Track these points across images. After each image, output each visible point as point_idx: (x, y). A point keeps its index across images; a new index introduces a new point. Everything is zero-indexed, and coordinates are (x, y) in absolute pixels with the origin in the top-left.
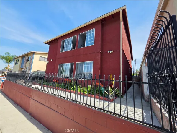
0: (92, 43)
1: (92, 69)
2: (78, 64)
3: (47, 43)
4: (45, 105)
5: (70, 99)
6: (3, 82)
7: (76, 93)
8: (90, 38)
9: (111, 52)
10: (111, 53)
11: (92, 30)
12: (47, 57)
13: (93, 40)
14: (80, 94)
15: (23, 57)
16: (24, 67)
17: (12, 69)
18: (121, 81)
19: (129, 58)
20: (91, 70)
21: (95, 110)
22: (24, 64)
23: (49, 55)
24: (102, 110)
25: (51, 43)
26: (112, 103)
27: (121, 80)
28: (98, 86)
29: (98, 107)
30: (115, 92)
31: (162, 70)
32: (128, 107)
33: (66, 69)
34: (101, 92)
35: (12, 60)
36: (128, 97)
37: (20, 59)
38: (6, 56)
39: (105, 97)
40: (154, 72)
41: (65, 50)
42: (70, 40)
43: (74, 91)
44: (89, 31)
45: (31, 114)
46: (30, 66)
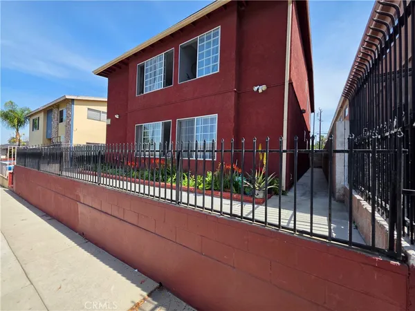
0: (214, 66)
1: (215, 133)
2: (180, 123)
3: (102, 74)
4: (111, 215)
5: (165, 199)
6: (12, 171)
7: (179, 189)
8: (208, 53)
9: (262, 88)
10: (260, 91)
11: (212, 32)
12: (105, 109)
13: (215, 61)
14: (188, 191)
15: (48, 111)
16: (53, 135)
17: (27, 142)
18: (284, 151)
19: (305, 105)
20: (211, 135)
21: (221, 218)
22: (54, 130)
23: (110, 104)
24: (239, 217)
25: (111, 72)
26: (260, 207)
27: (285, 148)
28: (230, 173)
29: (229, 212)
30: (268, 182)
31: (387, 121)
32: (297, 213)
33: (153, 135)
34: (236, 185)
35: (22, 119)
36: (297, 195)
37: (41, 116)
38: (6, 110)
39: (245, 193)
40: (365, 131)
41: (149, 89)
42: (158, 63)
43: (174, 185)
44: (205, 35)
45: (82, 234)
46: (67, 133)
